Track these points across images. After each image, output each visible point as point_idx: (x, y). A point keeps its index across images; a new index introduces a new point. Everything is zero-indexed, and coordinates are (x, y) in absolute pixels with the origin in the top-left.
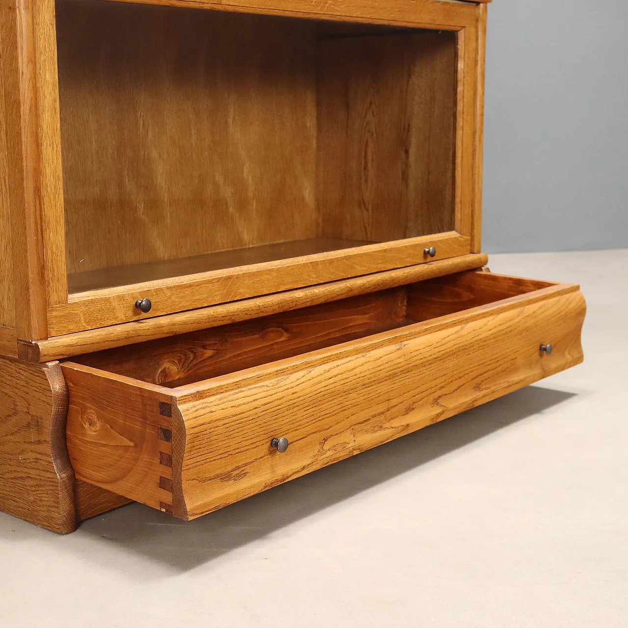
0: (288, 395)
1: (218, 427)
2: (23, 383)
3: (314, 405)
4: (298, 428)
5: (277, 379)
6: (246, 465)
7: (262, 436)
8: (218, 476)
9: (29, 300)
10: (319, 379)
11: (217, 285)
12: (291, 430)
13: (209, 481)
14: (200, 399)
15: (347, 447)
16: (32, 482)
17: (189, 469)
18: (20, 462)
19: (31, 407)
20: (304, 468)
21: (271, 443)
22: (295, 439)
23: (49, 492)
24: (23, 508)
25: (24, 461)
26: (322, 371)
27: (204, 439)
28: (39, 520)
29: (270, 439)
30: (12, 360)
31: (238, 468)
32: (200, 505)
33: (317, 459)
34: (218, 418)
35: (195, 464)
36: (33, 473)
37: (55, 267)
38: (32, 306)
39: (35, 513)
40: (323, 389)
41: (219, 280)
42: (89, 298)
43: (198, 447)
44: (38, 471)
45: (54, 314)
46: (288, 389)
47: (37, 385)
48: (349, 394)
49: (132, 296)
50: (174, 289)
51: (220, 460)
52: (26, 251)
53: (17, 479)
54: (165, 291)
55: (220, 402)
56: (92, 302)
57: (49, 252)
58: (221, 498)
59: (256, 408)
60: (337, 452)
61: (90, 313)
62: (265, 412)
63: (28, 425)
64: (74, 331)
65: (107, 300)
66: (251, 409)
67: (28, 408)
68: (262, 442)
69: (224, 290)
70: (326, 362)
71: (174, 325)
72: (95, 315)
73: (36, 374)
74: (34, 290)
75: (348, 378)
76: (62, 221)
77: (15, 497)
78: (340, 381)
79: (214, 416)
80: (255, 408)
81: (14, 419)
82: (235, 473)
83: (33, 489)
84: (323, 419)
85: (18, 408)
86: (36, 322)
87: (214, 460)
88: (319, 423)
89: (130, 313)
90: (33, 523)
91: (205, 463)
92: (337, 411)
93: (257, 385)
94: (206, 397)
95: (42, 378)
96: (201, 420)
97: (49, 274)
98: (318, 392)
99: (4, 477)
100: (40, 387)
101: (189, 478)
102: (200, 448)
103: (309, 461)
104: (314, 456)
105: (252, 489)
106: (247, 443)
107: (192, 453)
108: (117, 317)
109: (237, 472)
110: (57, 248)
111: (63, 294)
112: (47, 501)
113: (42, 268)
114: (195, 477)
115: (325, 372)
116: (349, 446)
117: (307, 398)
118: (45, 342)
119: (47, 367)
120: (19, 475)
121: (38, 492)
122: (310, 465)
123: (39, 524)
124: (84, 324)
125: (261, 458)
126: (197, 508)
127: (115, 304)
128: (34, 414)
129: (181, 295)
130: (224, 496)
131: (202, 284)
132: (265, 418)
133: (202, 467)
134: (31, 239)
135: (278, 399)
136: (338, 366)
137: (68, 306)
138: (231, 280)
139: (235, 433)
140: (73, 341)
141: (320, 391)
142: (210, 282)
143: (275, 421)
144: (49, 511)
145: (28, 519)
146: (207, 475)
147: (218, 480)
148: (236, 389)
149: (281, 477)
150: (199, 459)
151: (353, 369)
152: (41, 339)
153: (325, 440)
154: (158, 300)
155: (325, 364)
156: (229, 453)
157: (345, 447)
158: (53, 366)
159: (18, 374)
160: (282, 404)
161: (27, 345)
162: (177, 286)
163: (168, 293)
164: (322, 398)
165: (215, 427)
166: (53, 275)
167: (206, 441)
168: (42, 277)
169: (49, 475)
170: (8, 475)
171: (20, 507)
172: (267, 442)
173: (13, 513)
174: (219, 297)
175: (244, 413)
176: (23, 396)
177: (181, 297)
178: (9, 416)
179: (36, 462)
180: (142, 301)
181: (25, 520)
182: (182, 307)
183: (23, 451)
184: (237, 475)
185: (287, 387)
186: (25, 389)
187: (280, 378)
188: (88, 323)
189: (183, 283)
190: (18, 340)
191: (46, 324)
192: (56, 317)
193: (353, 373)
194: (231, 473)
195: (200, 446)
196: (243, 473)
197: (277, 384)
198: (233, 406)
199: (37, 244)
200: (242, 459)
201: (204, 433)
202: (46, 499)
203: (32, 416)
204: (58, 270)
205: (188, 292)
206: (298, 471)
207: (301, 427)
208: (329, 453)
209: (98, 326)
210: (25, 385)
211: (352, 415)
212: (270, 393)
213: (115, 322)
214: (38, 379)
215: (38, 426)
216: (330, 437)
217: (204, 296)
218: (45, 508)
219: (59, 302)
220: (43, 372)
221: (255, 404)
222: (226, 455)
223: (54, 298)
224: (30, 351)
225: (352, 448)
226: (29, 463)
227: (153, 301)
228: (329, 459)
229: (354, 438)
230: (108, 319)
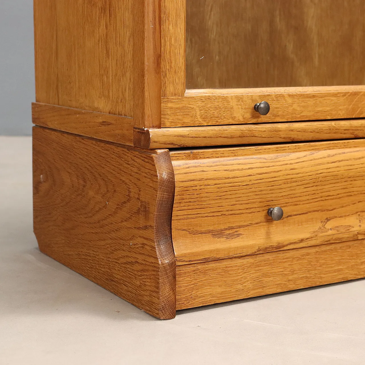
0: (286, 170)
1: (209, 185)
2: (135, 170)
3: (315, 184)
4: (298, 203)
5: (277, 154)
6: (240, 227)
7: (257, 203)
8: (209, 232)
9: (144, 88)
10: (320, 161)
11: (342, 99)
12: (290, 204)
13: (200, 235)
14: (194, 159)
15: (350, 230)
16: (139, 267)
17: (180, 219)
18: (131, 248)
19: (142, 193)
20: (302, 241)
21: (268, 212)
22: (295, 213)
23: (151, 277)
24: (131, 292)
25: (134, 246)
26: (326, 155)
27: (194, 194)
28: (143, 304)
29: (267, 208)
30: (129, 148)
31: (232, 228)
32: (189, 254)
33: (316, 236)
34: (209, 177)
35: (185, 217)
36: (140, 258)
37: (173, 59)
38: (146, 94)
39: (140, 298)
40: (325, 171)
41: (345, 94)
42: (207, 95)
43: (188, 201)
44: (144, 256)
45: (170, 105)
46: (287, 164)
47: (147, 171)
48: (355, 180)
49: (252, 98)
50: (296, 97)
51: (212, 218)
52: (143, 39)
53: (128, 264)
54: (286, 98)
55: (213, 165)
56: (209, 98)
57: (168, 43)
58: (211, 251)
59: (251, 175)
60: (339, 232)
61: (207, 109)
62: (260, 181)
63: (138, 212)
64: (189, 125)
65: (225, 99)
66: (246, 175)
67: (139, 195)
68: (258, 209)
69: (350, 105)
70: (331, 148)
71: (292, 130)
72: (212, 112)
73: (146, 160)
74: (149, 78)
75: (354, 165)
76: (183, 15)
77: (126, 281)
78: (344, 166)
79: (204, 176)
80: (249, 176)
81: (128, 205)
82: (228, 232)
83: (140, 273)
84: (326, 200)
85: (132, 195)
86: (149, 110)
87: (206, 217)
88: (322, 203)
89: (248, 115)
90: (138, 307)
91: (196, 217)
92: (342, 195)
93: (255, 157)
94: (200, 158)
95: (151, 164)
96: (191, 177)
97: (165, 65)
98: (319, 172)
99: (118, 261)
100: (149, 173)
101: (179, 228)
102: (190, 202)
103: (308, 235)
104: (314, 232)
105: (245, 250)
106: (241, 207)
107: (182, 205)
108: (235, 117)
109: (230, 232)
110: (176, 40)
111: (180, 87)
112: (150, 286)
113: (158, 58)
114: (186, 228)
115: (329, 156)
116: (352, 229)
117: (306, 176)
118: (156, 130)
119: (156, 153)
120: (130, 260)
121: (143, 277)
122: (309, 240)
123: (142, 308)
124: (200, 120)
125: (257, 223)
126: (185, 255)
127: (233, 103)
128: (143, 200)
129: (303, 104)
130: (214, 251)
131: (325, 96)
132: (260, 186)
133: (192, 220)
134: (149, 26)
135: (275, 172)
136: (344, 153)
137: (184, 99)
138: (358, 96)
139: (228, 195)
140: (185, 132)
141: (321, 171)
142: (335, 95)
143: (272, 192)
144: (150, 296)
145: (135, 303)
146: (199, 229)
147: (209, 235)
148: (233, 156)
149: (277, 244)
150: (190, 212)
151: (360, 158)
152: (153, 127)
153: (328, 220)
154: (278, 106)
155: (330, 150)
156: (222, 213)
157: (348, 230)
158: (162, 153)
159: (133, 162)
160: (279, 176)
161: (140, 132)
162: (299, 95)
163: (290, 100)
164: (324, 179)
165: (206, 185)
166: (171, 67)
167: (196, 196)
168: (158, 65)
169: (152, 260)
170: (122, 260)
171: (129, 291)
172: (263, 210)
173: (124, 297)
174: (343, 112)
175: (238, 177)
176: (136, 183)
177: (304, 107)
178: (125, 202)
179: (143, 247)
180: (260, 104)
181: (132, 304)
182: (303, 116)
183: (134, 236)
184: (229, 234)
185: (286, 162)
186: (137, 176)
187: (279, 154)
188: (204, 119)
189: (306, 93)
190: (134, 128)
191: (160, 113)
192: (171, 108)
193: (359, 162)
194: (223, 232)
195: (190, 200)
196: (236, 233)
197: (276, 158)
198: (226, 170)
199: (154, 33)
200: (236, 221)
201: (194, 188)
202: (149, 284)
203: (142, 202)
204: (175, 63)
205: (311, 102)
206: (295, 243)
207: (301, 203)
208: (330, 232)
209: (214, 123)
210: (137, 171)
211: (359, 202)
212: (267, 165)
213: (231, 121)
214: (148, 166)
215: (145, 211)
216: (333, 218)
217: (328, 109)
218: (147, 293)
219: (175, 95)
220: (152, 158)
221: (250, 172)
222: (219, 214)
223: (170, 89)
224: (143, 138)
225: (357, 232)
226: (137, 248)
227: (273, 106)
228: (331, 237)
229: (360, 224)
230: (225, 118)
